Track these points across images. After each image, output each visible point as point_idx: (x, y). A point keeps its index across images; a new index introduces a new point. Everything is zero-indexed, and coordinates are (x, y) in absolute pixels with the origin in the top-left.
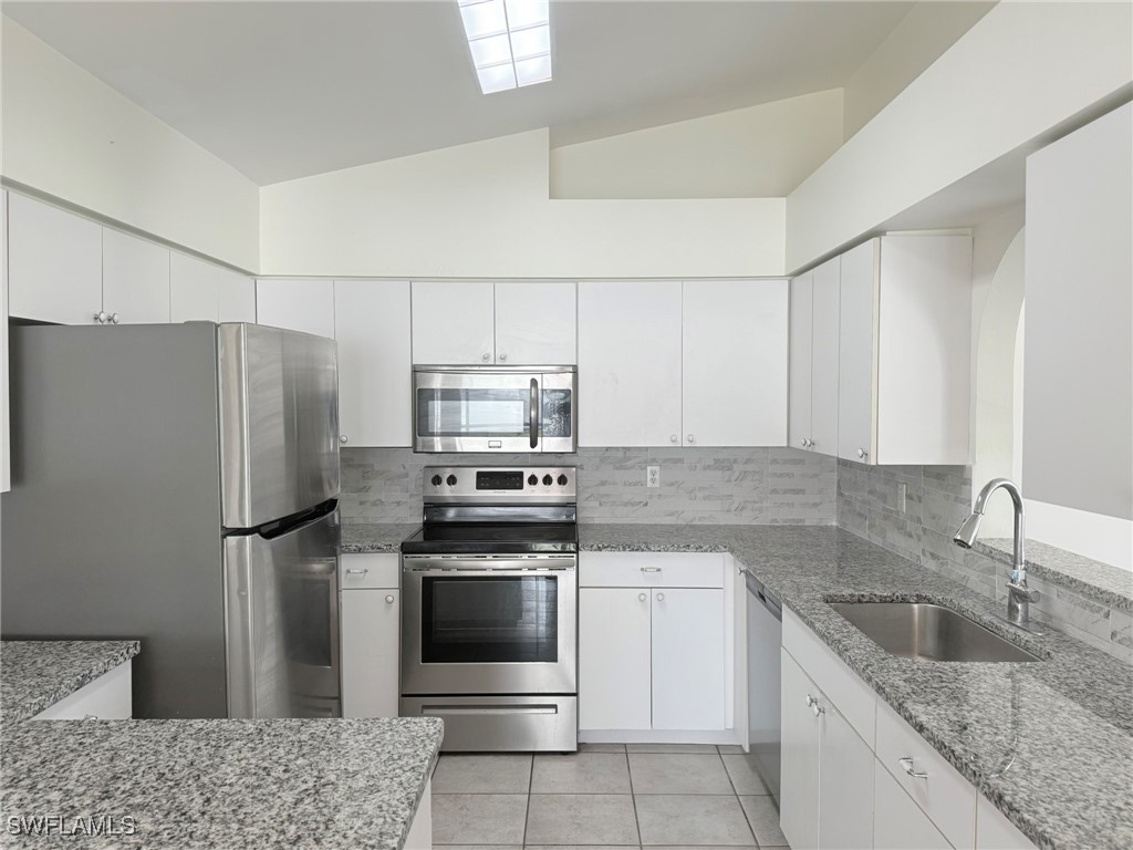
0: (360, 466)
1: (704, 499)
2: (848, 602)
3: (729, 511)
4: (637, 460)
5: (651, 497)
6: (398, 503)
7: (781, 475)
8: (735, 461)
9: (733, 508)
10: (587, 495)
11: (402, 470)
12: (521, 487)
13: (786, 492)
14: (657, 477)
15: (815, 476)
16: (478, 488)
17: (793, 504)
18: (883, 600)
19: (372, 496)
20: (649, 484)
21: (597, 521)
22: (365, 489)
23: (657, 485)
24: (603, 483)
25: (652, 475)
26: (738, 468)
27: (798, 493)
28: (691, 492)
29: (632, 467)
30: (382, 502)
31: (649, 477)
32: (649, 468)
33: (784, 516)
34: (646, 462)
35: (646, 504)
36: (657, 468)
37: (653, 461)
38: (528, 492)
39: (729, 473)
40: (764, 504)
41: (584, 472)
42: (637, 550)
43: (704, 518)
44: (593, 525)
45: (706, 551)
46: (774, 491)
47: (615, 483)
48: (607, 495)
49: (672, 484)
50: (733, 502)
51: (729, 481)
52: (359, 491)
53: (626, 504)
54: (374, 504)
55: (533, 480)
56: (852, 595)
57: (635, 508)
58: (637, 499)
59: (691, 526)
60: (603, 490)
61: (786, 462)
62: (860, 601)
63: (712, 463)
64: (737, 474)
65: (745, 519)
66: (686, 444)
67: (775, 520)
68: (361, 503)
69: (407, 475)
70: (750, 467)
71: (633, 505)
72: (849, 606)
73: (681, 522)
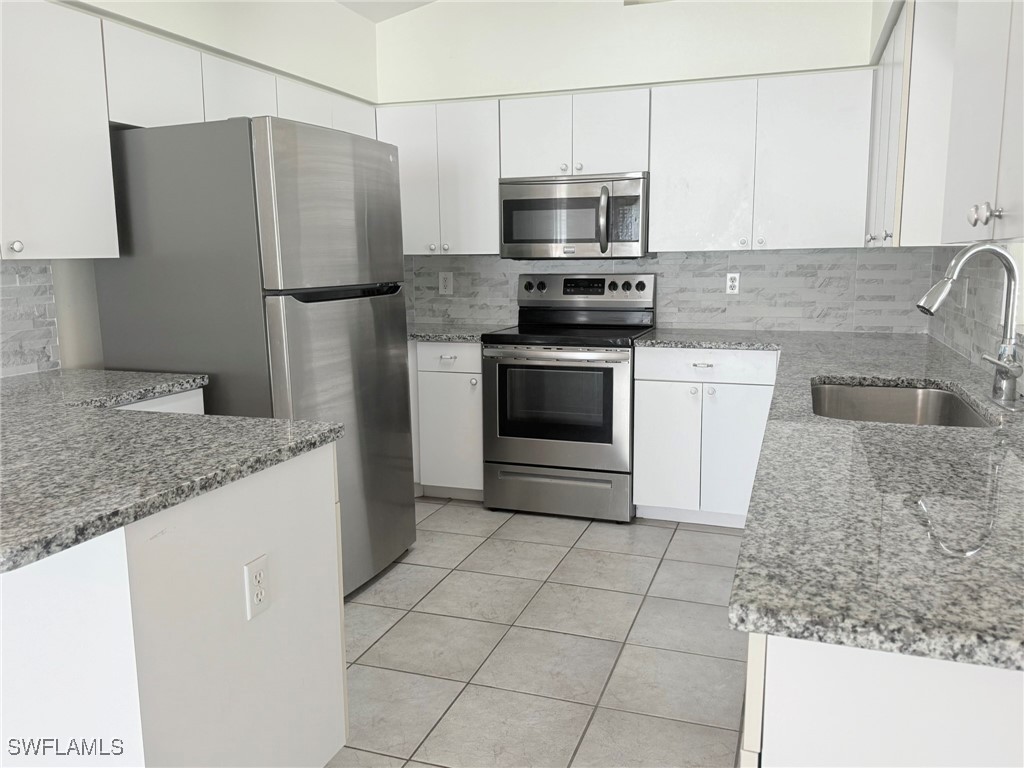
0: (469, 274)
1: (785, 305)
2: (849, 384)
3: (811, 317)
4: (717, 268)
5: (729, 303)
6: (501, 307)
7: (869, 281)
8: (820, 267)
9: (815, 314)
10: (666, 302)
11: (503, 277)
12: (602, 293)
13: (873, 298)
14: (737, 284)
15: (908, 282)
16: (564, 294)
17: (880, 311)
18: (887, 384)
19: (479, 301)
20: (729, 291)
21: (675, 326)
22: (474, 295)
23: (736, 291)
24: (682, 290)
25: (733, 282)
26: (822, 274)
27: (887, 300)
28: (771, 299)
29: (711, 275)
30: (488, 306)
31: (729, 283)
32: (729, 276)
33: (870, 323)
34: (726, 269)
35: (724, 311)
36: (737, 276)
37: (733, 269)
38: (609, 298)
39: (811, 279)
40: (850, 311)
41: (664, 279)
42: (689, 347)
43: (784, 324)
44: (672, 330)
45: (758, 349)
46: (861, 298)
47: (694, 290)
48: (687, 302)
49: (751, 291)
50: (814, 310)
51: (812, 287)
52: (470, 295)
53: (704, 311)
54: (482, 308)
55: (613, 286)
56: (853, 378)
57: (715, 313)
58: (716, 306)
59: (770, 332)
60: (682, 297)
61: (875, 267)
62: (861, 384)
63: (795, 269)
64: (821, 280)
65: (828, 326)
66: (756, 247)
67: (861, 328)
68: (471, 307)
69: (507, 282)
70: (836, 273)
71: (711, 310)
72: (850, 388)
73: (759, 328)
